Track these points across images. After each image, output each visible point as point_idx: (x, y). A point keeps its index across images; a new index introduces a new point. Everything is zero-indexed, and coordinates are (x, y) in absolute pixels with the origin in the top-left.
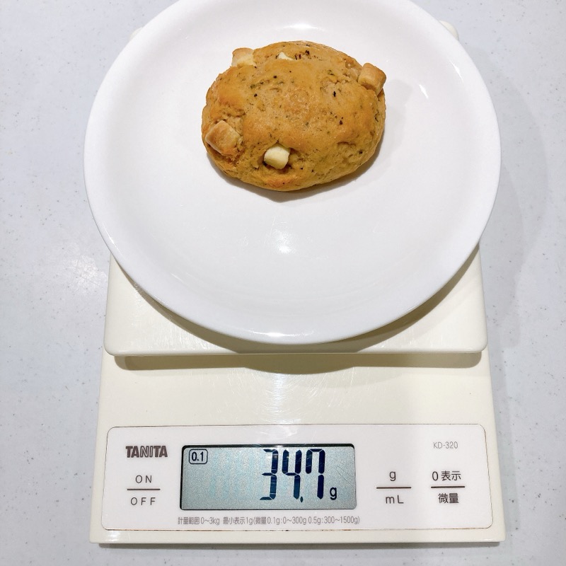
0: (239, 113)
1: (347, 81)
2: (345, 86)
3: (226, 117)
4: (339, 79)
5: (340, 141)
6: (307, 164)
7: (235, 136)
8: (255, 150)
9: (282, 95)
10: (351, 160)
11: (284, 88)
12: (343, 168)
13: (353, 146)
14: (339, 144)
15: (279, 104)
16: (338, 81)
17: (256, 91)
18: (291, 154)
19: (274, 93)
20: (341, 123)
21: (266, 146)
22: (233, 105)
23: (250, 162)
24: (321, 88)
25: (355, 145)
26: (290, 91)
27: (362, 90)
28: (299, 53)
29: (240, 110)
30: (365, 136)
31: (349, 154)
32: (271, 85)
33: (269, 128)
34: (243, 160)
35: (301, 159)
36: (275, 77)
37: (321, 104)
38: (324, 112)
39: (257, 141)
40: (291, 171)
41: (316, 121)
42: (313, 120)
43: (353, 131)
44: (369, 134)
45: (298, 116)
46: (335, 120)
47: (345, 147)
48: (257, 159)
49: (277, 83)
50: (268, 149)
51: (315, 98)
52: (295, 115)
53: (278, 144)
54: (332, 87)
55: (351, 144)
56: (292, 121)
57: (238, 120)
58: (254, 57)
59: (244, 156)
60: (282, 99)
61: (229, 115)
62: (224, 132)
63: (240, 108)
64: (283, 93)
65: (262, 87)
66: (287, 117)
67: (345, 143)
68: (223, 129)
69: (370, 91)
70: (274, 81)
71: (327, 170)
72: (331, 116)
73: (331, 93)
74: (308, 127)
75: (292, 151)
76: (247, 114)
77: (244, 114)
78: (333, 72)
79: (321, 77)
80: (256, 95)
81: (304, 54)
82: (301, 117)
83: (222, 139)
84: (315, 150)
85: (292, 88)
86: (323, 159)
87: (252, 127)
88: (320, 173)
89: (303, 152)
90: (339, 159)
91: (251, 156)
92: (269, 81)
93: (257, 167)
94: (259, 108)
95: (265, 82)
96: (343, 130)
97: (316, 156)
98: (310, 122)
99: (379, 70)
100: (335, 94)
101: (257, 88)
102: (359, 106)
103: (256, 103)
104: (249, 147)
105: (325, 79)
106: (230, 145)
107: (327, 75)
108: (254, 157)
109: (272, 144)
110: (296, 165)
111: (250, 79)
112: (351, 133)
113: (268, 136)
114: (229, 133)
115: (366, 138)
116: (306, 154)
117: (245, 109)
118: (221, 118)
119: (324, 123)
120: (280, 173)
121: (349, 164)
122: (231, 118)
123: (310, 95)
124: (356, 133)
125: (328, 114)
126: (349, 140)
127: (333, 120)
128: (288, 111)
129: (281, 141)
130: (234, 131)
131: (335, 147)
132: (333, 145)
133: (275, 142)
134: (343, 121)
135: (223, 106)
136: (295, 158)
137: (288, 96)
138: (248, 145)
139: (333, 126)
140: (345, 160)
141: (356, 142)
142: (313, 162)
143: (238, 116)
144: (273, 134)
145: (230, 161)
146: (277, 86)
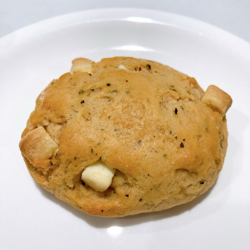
0: (60, 120)
1: (190, 100)
2: (189, 105)
3: (46, 123)
4: (182, 96)
5: (178, 167)
6: (134, 192)
7: (51, 146)
8: (71, 166)
9: (113, 105)
10: (189, 191)
11: (117, 98)
12: (179, 200)
13: (194, 175)
14: (177, 170)
15: (108, 115)
16: (180, 98)
17: (84, 97)
18: (115, 175)
19: (104, 102)
20: (182, 146)
21: (84, 163)
22: (55, 110)
23: (64, 180)
24: (160, 103)
25: (196, 173)
26: (123, 101)
27: (208, 111)
28: (139, 66)
29: (62, 117)
30: (210, 165)
31: (188, 183)
32: (103, 93)
33: (91, 141)
34: (56, 175)
35: (127, 184)
36: (108, 85)
37: (159, 120)
38: (162, 130)
39: (74, 156)
40: (113, 196)
41: (151, 140)
42: (147, 138)
43: (197, 157)
44: (214, 162)
45: (129, 131)
46: (175, 141)
47: (184, 174)
48: (72, 178)
49: (109, 92)
50: (88, 166)
51: (152, 112)
52: (125, 130)
53: (100, 161)
54: (173, 104)
55: (192, 173)
56: (121, 136)
57: (59, 127)
58: (93, 67)
59: (57, 171)
60: (113, 110)
61: (50, 121)
62: (38, 140)
63: (61, 114)
64: (115, 102)
65: (92, 93)
66: (115, 130)
67: (184, 170)
68: (38, 136)
69: (217, 113)
70: (107, 89)
71: (159, 201)
72: (171, 136)
73: (172, 109)
74: (140, 146)
75: (117, 173)
76: (69, 122)
77: (66, 122)
78: (175, 88)
79: (162, 91)
80: (83, 102)
81: (144, 67)
82: (133, 133)
83: (34, 148)
84: (146, 174)
85: (127, 98)
86: (156, 188)
87: (70, 138)
88: (150, 203)
89: (131, 176)
90: (176, 189)
91: (66, 172)
92: (101, 89)
93: (72, 186)
94: (83, 116)
95: (97, 89)
96: (184, 154)
97: (148, 183)
98: (143, 141)
99: (226, 94)
100: (176, 111)
101: (86, 94)
102: (204, 129)
103: (81, 110)
104: (63, 161)
105: (166, 93)
106: (43, 155)
107: (168, 90)
108: (69, 174)
109: (92, 161)
110: (121, 190)
111: (80, 85)
112: (193, 159)
113: (88, 151)
114: (43, 141)
115: (211, 167)
116: (135, 179)
117: (67, 116)
118: (41, 123)
119: (160, 142)
120: (100, 197)
121: (186, 195)
122: (52, 124)
123: (147, 108)
124: (199, 160)
125: (167, 133)
126: (190, 168)
127: (172, 141)
128: (118, 123)
129: (104, 158)
130: (52, 140)
131: (173, 174)
132: (169, 172)
133: (97, 159)
134: (185, 144)
135: (44, 111)
136: (120, 181)
137: (119, 107)
138: (63, 158)
139: (172, 148)
140: (183, 190)
141: (199, 171)
142: (143, 189)
143: (60, 124)
144: (95, 150)
145: (41, 174)
146: (109, 95)
